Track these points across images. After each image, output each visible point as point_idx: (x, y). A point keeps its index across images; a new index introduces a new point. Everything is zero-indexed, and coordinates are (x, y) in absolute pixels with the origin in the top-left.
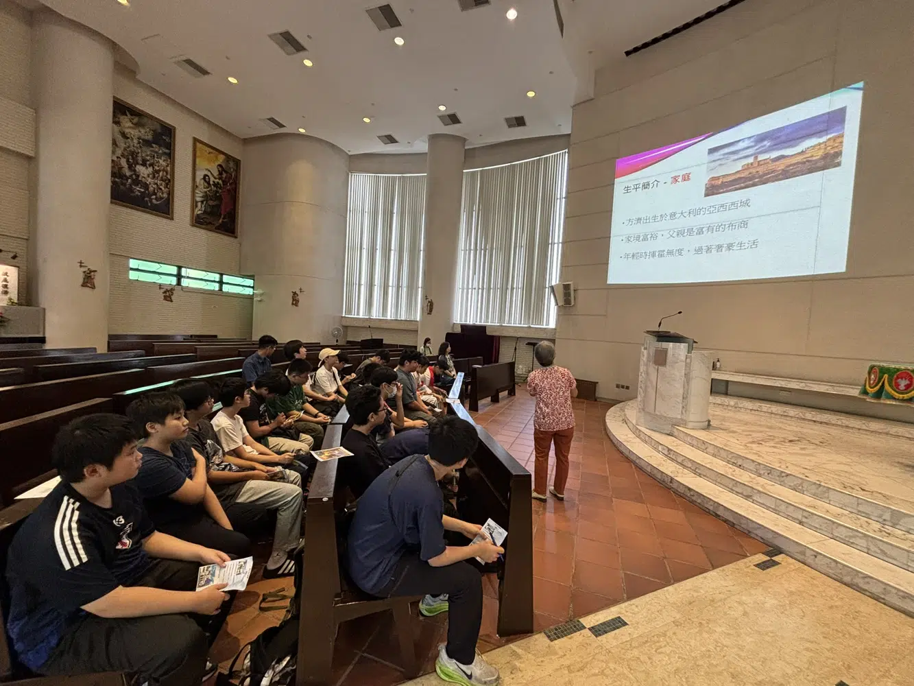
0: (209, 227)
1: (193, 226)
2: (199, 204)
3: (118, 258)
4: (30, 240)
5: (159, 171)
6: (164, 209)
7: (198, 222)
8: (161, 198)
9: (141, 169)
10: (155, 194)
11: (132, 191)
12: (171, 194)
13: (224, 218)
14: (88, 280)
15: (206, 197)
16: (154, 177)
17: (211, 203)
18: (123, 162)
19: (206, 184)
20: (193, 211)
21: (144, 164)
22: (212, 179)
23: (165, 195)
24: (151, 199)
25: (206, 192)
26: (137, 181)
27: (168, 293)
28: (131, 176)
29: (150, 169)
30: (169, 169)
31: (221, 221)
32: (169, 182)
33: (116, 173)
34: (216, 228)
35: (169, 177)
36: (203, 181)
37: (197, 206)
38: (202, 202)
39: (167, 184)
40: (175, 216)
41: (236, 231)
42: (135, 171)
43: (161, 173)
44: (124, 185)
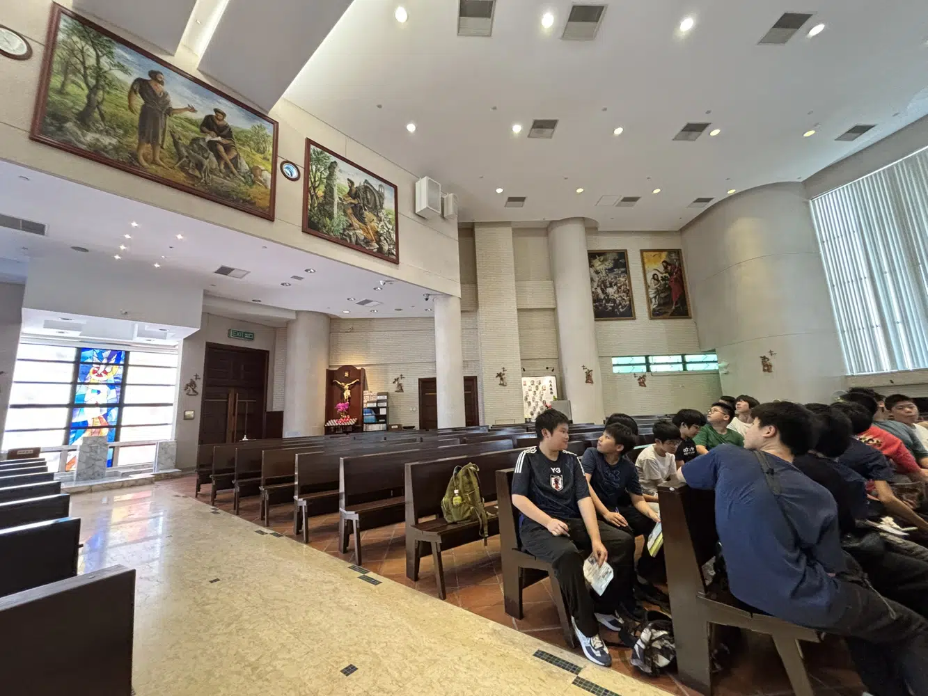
0: (665, 316)
1: (651, 319)
2: (653, 300)
3: (604, 358)
4: (559, 359)
5: (621, 286)
6: (629, 313)
7: (655, 314)
8: (625, 306)
9: (610, 291)
10: (620, 304)
11: (606, 307)
12: (631, 300)
13: (676, 305)
14: (589, 379)
15: (658, 292)
16: (618, 292)
18: (599, 291)
19: (656, 282)
21: (611, 286)
22: (660, 275)
23: (628, 303)
24: (619, 310)
25: (657, 288)
26: (608, 300)
27: (642, 381)
28: (605, 298)
29: (615, 288)
30: (627, 282)
32: (629, 292)
33: (596, 300)
34: (671, 315)
35: (628, 288)
36: (653, 280)
37: (651, 302)
38: (655, 297)
39: (627, 294)
40: (637, 315)
41: (689, 312)
42: (606, 293)
43: (622, 288)
44: (601, 305)
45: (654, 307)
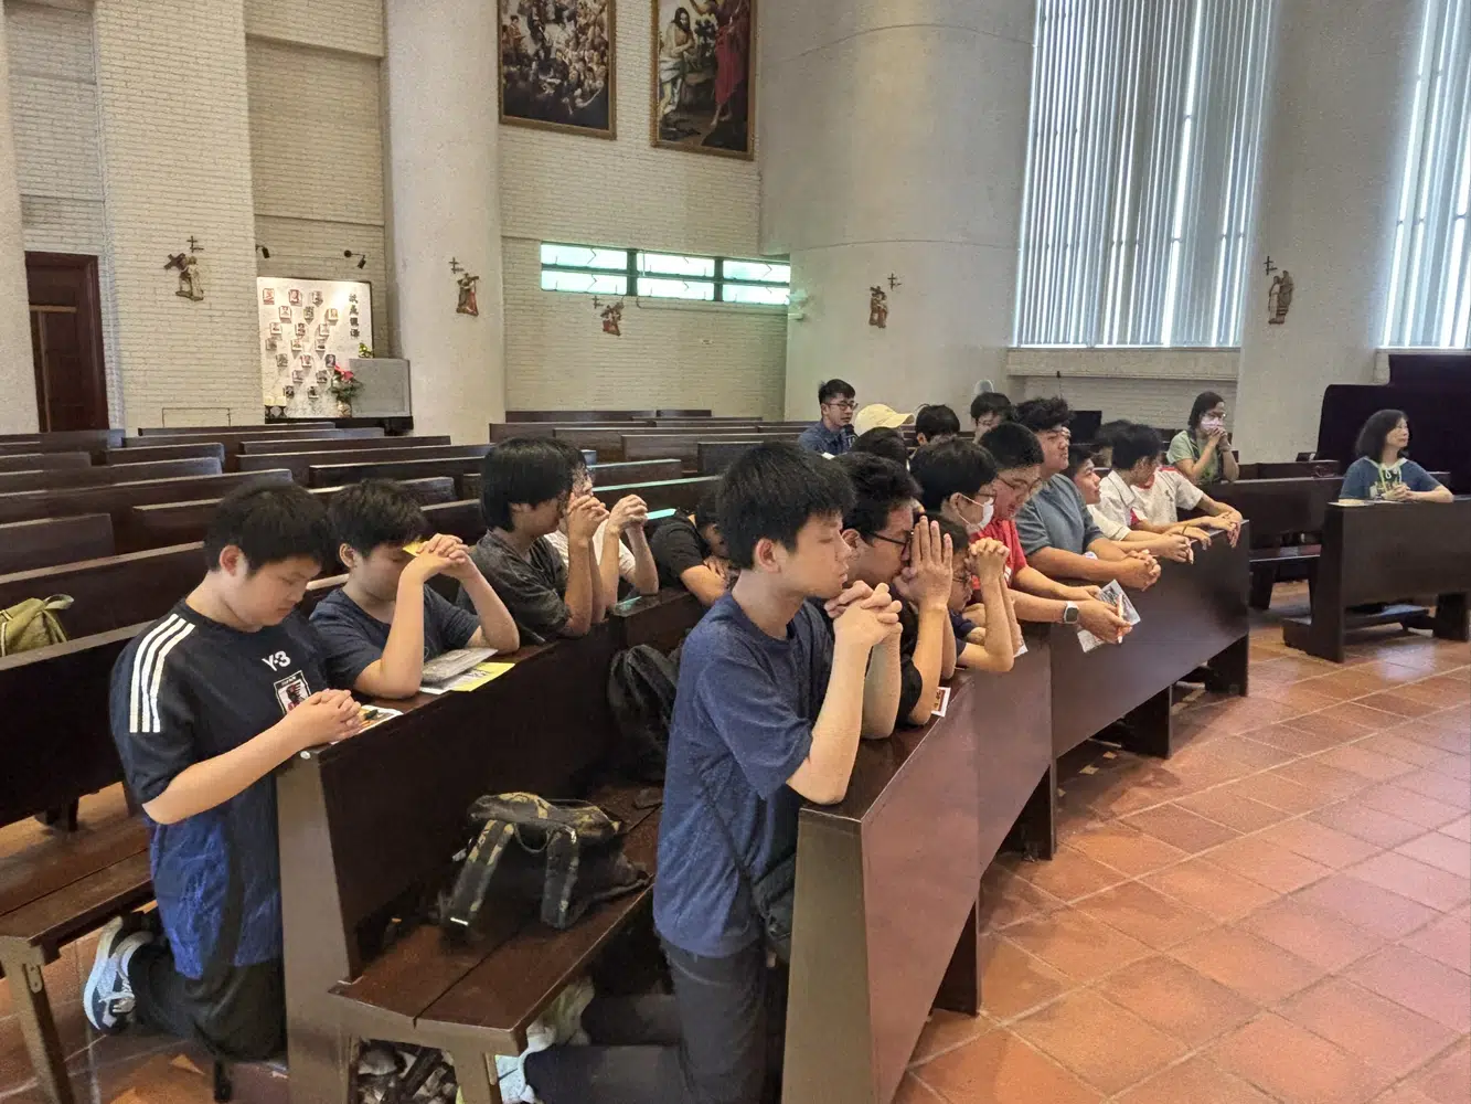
0: (691, 141)
1: (656, 145)
2: (668, 88)
3: (517, 244)
4: (384, 228)
5: (588, 25)
6: (597, 118)
7: (669, 133)
8: (592, 92)
9: (557, 35)
10: (580, 84)
11: (537, 86)
12: (609, 77)
13: (723, 114)
14: (466, 301)
15: (683, 68)
16: (578, 43)
17: (693, 79)
19: (682, 34)
20: (655, 108)
21: (558, 20)
22: (694, 16)
23: (599, 84)
24: (573, 99)
25: (681, 55)
26: (546, 64)
27: (611, 316)
28: (537, 54)
29: (570, 28)
30: (605, 16)
31: (714, 122)
32: (605, 49)
33: (510, 54)
34: (705, 143)
35: (605, 35)
36: (674, 26)
37: (662, 95)
38: (674, 82)
39: (603, 55)
40: (620, 130)
41: (750, 143)
42: (543, 39)
43: (590, 32)
44: (525, 77)
45: (667, 110)
